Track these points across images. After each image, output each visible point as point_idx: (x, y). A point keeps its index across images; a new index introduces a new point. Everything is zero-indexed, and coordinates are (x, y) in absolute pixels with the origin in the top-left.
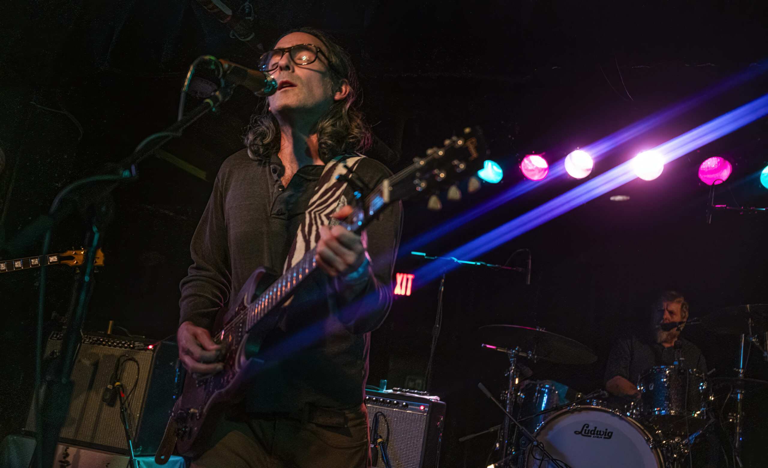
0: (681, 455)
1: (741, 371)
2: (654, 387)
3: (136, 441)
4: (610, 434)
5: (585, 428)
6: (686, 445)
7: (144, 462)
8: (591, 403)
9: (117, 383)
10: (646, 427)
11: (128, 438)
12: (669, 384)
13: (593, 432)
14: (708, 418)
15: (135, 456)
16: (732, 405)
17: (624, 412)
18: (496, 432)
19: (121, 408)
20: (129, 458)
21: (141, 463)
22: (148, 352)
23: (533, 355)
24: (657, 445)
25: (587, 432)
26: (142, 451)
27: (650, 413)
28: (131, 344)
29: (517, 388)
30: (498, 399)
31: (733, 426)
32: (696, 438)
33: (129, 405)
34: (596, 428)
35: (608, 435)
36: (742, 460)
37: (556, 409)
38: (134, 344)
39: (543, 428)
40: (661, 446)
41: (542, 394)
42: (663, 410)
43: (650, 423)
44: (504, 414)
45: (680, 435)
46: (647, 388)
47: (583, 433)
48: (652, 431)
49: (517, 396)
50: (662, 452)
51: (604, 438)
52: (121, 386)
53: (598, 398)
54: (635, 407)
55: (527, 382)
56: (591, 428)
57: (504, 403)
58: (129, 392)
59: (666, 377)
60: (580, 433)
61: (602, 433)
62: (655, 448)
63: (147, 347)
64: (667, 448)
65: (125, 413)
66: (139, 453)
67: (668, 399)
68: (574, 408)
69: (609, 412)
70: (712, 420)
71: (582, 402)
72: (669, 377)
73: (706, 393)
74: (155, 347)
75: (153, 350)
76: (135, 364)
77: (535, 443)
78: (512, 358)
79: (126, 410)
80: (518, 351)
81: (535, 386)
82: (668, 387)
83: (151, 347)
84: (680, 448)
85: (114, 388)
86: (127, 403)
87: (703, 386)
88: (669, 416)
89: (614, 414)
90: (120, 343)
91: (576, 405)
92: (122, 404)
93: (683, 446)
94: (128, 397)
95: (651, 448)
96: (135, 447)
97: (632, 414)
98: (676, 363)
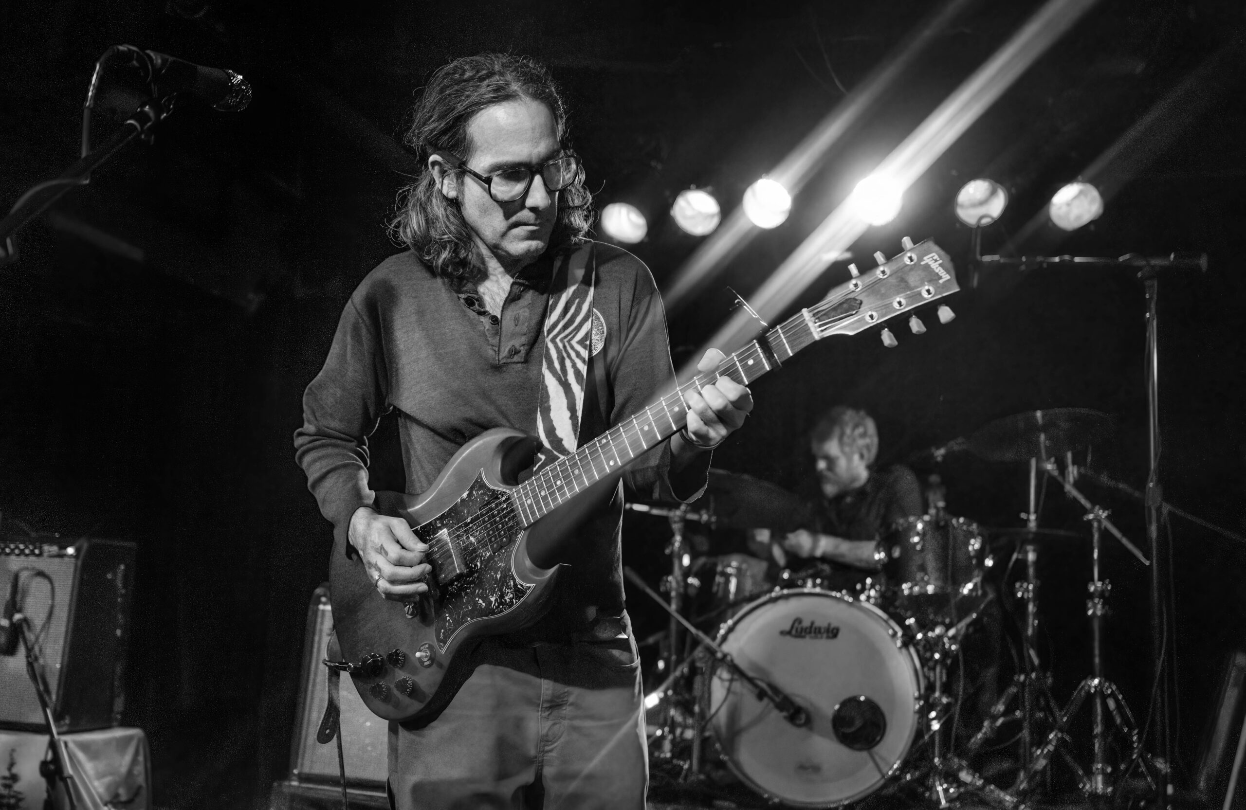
0: (946, 654)
1: (1033, 517)
2: (901, 553)
3: (58, 709)
4: (835, 631)
5: (796, 625)
6: (953, 639)
7: (75, 742)
8: (804, 585)
9: (17, 617)
10: (892, 616)
11: (44, 705)
12: (923, 547)
13: (808, 630)
14: (985, 594)
15: (59, 734)
16: (1020, 572)
17: (855, 594)
18: (656, 644)
19: (28, 656)
20: (45, 739)
21: (71, 745)
22: (66, 559)
23: (710, 516)
24: (908, 640)
25: (799, 630)
26: (70, 725)
27: (895, 593)
28: (35, 548)
29: (687, 572)
30: (657, 590)
31: (1023, 602)
32: (968, 626)
33: (41, 650)
34: (812, 623)
35: (833, 633)
36: (1039, 655)
37: (752, 598)
38: (40, 548)
39: (731, 630)
40: (916, 644)
41: (727, 577)
42: (916, 585)
43: (896, 608)
44: (667, 615)
45: (943, 623)
46: (889, 554)
47: (794, 632)
48: (901, 622)
49: (687, 585)
50: (918, 652)
51: (828, 637)
52: (25, 620)
53: (814, 577)
54: (873, 586)
55: (702, 560)
56: (806, 624)
57: (667, 597)
58: (38, 628)
59: (918, 534)
60: (789, 633)
61: (822, 630)
62: (905, 645)
63: (63, 552)
64: (924, 646)
65: (36, 665)
66: (65, 729)
67: (923, 568)
68: (780, 593)
69: (831, 597)
70: (991, 596)
71: (790, 584)
72: (923, 535)
73: (981, 555)
74: (78, 550)
75: (76, 556)
76: (46, 582)
77: (719, 655)
78: (675, 522)
79: (36, 659)
80: (685, 512)
81: (715, 565)
82: (922, 550)
83: (70, 551)
84: (944, 644)
85: (12, 624)
86: (37, 649)
87: (975, 545)
88: (924, 595)
89: (841, 600)
90: (17, 547)
91: (782, 588)
92: (29, 651)
93: (950, 639)
94: (37, 638)
95: (900, 648)
96: (58, 718)
97: (869, 598)
98: (932, 511)
